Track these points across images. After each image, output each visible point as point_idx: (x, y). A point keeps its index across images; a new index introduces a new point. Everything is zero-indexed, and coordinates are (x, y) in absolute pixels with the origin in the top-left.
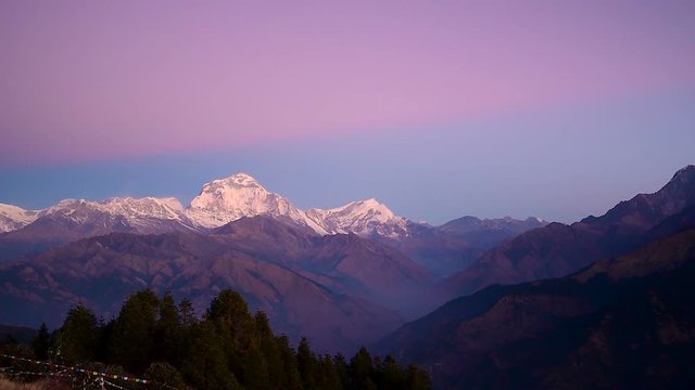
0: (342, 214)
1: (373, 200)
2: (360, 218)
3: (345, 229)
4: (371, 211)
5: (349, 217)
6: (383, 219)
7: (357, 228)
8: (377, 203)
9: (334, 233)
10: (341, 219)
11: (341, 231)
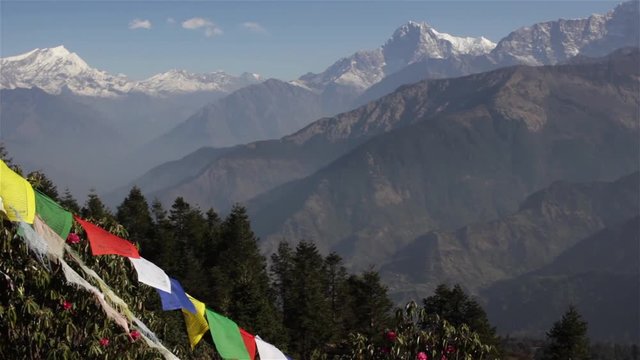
0: (23, 63)
1: (62, 47)
2: (47, 68)
3: (28, 81)
4: (60, 60)
5: (30, 68)
6: (72, 71)
7: (42, 81)
8: (67, 53)
9: (13, 87)
10: (21, 69)
11: (21, 85)
